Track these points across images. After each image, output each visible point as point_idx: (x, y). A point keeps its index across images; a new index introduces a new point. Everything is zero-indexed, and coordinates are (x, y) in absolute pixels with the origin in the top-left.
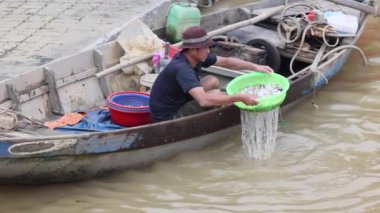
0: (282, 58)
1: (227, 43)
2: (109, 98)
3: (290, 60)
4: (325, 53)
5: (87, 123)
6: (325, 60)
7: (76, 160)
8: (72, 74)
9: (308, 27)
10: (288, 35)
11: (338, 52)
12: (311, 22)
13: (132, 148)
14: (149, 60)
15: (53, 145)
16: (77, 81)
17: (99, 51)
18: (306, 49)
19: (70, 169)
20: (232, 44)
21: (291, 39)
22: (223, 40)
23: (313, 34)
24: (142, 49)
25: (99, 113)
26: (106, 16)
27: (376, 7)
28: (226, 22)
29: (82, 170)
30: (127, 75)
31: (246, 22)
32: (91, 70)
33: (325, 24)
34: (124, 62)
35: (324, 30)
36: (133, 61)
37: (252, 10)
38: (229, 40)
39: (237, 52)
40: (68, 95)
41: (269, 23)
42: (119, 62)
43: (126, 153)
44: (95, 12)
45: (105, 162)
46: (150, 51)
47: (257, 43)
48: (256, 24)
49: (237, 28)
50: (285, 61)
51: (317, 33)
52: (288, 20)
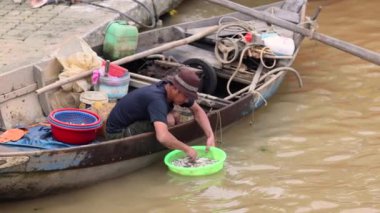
0: (219, 78)
1: (163, 62)
2: (50, 115)
3: (227, 80)
4: (262, 74)
5: (29, 139)
6: (263, 82)
7: (26, 177)
8: (13, 90)
9: (246, 48)
10: (226, 55)
11: (275, 73)
12: (248, 44)
13: (81, 166)
14: (88, 78)
15: (5, 162)
16: (17, 97)
17: (38, 68)
18: (243, 70)
19: (20, 185)
20: (170, 63)
21: (229, 59)
22: (160, 59)
23: (250, 55)
24: (82, 66)
25: (40, 130)
26: (50, 36)
27: (313, 30)
28: (161, 41)
29: (31, 187)
30: (66, 92)
31: (181, 41)
32: (31, 86)
33: (262, 46)
34: (63, 79)
35: (262, 51)
36: (72, 78)
37: (186, 29)
38: (166, 59)
39: (174, 71)
40: (8, 111)
41: (204, 43)
42: (58, 79)
43: (75, 171)
44: (39, 32)
45: (54, 180)
46: (89, 68)
47: (194, 63)
48: (191, 44)
49: (173, 47)
50: (222, 81)
51: (255, 54)
52: (225, 41)
